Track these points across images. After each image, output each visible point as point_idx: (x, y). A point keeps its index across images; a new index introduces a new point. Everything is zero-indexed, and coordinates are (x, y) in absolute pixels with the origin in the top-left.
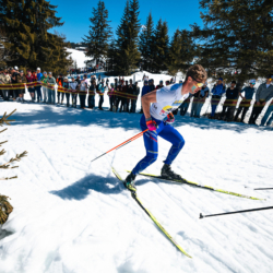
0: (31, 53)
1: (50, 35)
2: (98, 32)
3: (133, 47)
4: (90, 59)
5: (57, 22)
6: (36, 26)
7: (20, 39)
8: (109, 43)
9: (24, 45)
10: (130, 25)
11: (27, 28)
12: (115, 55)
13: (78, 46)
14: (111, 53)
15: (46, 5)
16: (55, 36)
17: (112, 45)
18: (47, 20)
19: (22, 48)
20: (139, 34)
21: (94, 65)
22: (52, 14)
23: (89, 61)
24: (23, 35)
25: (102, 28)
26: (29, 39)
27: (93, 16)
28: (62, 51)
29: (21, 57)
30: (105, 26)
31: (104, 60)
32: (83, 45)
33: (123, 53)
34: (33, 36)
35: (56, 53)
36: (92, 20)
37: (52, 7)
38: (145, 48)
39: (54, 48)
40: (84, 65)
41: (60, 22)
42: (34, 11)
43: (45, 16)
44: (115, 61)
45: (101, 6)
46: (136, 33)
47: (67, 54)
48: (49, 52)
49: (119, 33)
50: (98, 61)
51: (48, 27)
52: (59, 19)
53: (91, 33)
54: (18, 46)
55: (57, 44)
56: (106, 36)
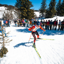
0: (26, 14)
1: (30, 9)
2: (43, 6)
3: (54, 9)
5: (32, 6)
6: (27, 8)
8: (46, 9)
9: (24, 13)
10: (53, 3)
11: (25, 9)
12: (48, 12)
13: (38, 11)
15: (30, 2)
16: (31, 10)
17: (47, 9)
18: (30, 6)
19: (24, 14)
20: (56, 5)
22: (31, 4)
24: (24, 11)
25: (44, 5)
26: (25, 11)
27: (42, 2)
28: (33, 13)
29: (24, 16)
30: (45, 4)
32: (39, 10)
33: (50, 11)
35: (31, 14)
36: (42, 3)
37: (31, 2)
38: (58, 9)
39: (31, 12)
40: (39, 16)
41: (33, 6)
42: (27, 4)
43: (29, 5)
44: (48, 14)
46: (55, 5)
47: (34, 14)
48: (30, 14)
49: (49, 6)
50: (43, 14)
51: (30, 8)
52: (32, 5)
53: (41, 7)
54: (23, 13)
55: (32, 11)
56: (46, 7)
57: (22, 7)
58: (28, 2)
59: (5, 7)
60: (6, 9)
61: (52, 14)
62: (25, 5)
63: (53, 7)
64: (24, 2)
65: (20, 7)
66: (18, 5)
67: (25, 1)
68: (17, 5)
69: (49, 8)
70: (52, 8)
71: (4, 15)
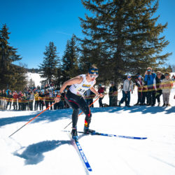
1: (12, 66)
4: (44, 79)
5: (17, 58)
18: (10, 57)
22: (13, 53)
23: (43, 81)
25: (53, 58)
27: (46, 51)
30: (54, 56)
36: (45, 54)
37: (14, 49)
39: (14, 74)
41: (20, 57)
43: (8, 55)
45: (52, 45)
50: (50, 80)
52: (18, 56)
55: (16, 72)
56: (56, 63)
58: (6, 47)
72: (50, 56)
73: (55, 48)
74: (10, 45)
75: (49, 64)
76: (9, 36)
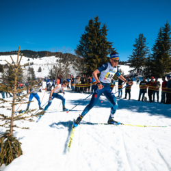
2: (139, 52)
4: (133, 69)
6: (101, 54)
7: (93, 62)
8: (146, 57)
9: (94, 65)
10: (163, 42)
11: (97, 56)
12: (151, 64)
13: (126, 63)
14: (148, 63)
15: (108, 43)
17: (148, 58)
18: (107, 51)
19: (93, 67)
21: (135, 72)
22: (110, 47)
23: (132, 71)
24: (94, 60)
25: (141, 49)
26: (97, 61)
27: (135, 43)
30: (143, 47)
31: (143, 68)
32: (129, 62)
34: (99, 60)
37: (110, 43)
40: (129, 73)
42: (101, 48)
43: (106, 49)
45: (141, 37)
49: (154, 49)
50: (138, 70)
51: (107, 54)
53: (133, 53)
54: (91, 65)
56: (145, 53)
57: (90, 52)
58: (104, 42)
59: (57, 57)
60: (57, 61)
61: (164, 69)
62: (97, 49)
63: (163, 51)
64: (95, 44)
65: (86, 53)
66: (82, 49)
67: (97, 41)
68: (79, 50)
69: (155, 54)
70: (160, 53)
71: (51, 71)
72: (139, 47)
73: (145, 39)
74: (108, 41)
75: (138, 55)
76: (107, 32)
